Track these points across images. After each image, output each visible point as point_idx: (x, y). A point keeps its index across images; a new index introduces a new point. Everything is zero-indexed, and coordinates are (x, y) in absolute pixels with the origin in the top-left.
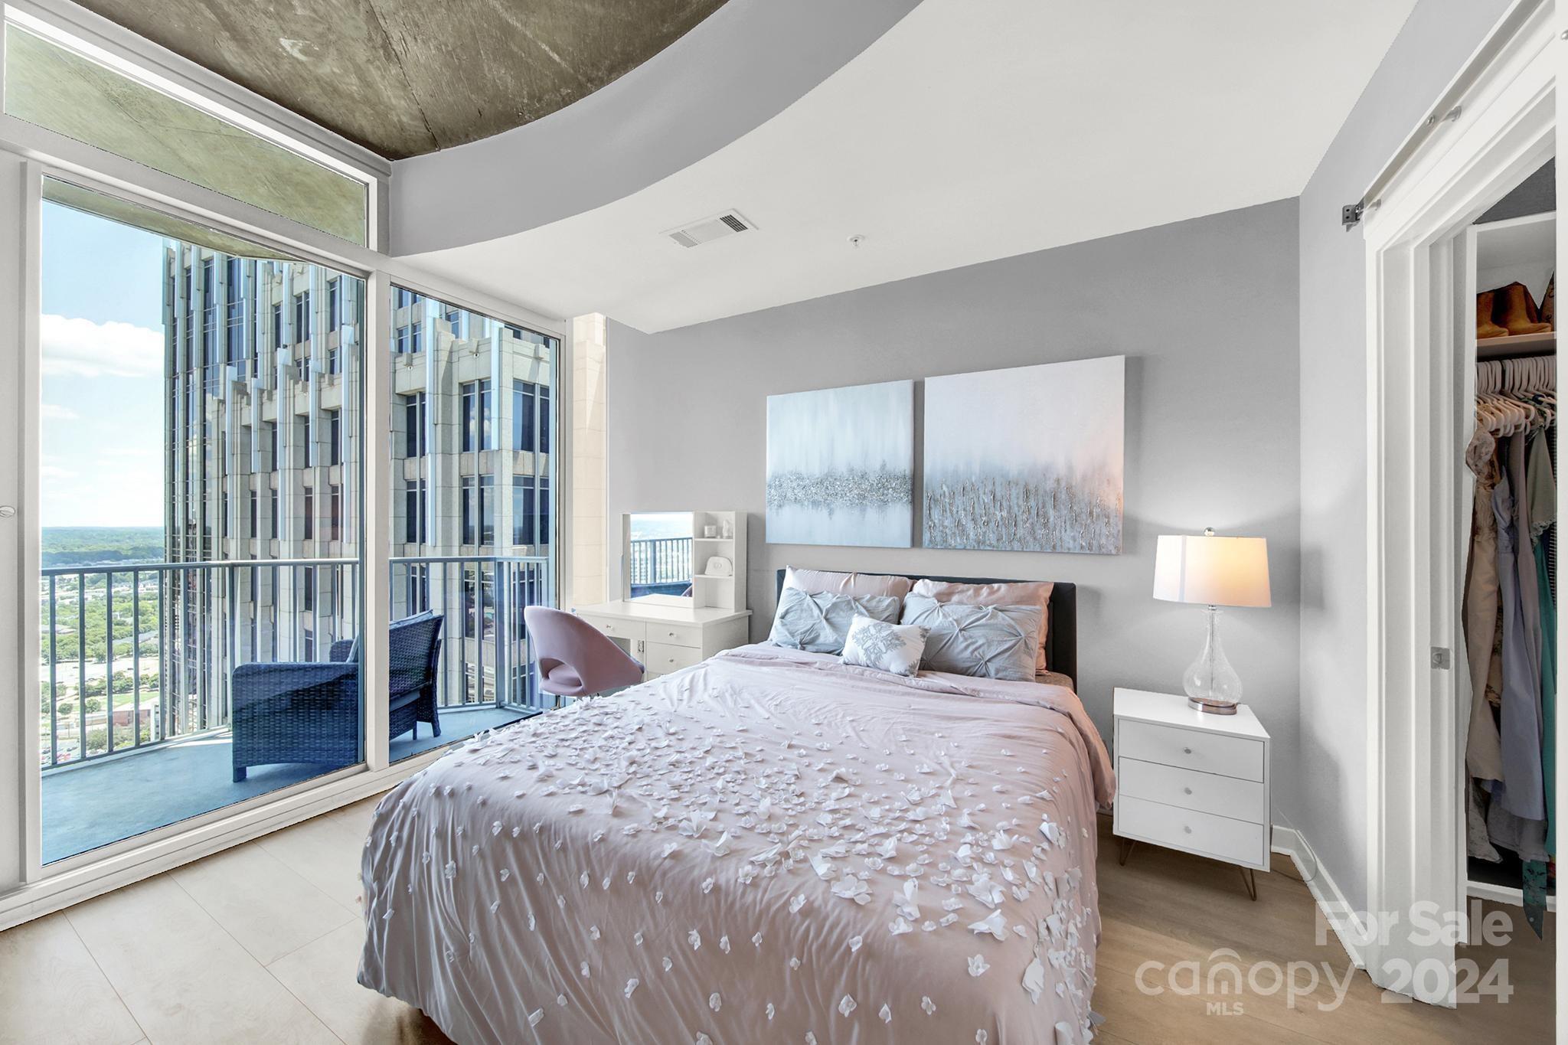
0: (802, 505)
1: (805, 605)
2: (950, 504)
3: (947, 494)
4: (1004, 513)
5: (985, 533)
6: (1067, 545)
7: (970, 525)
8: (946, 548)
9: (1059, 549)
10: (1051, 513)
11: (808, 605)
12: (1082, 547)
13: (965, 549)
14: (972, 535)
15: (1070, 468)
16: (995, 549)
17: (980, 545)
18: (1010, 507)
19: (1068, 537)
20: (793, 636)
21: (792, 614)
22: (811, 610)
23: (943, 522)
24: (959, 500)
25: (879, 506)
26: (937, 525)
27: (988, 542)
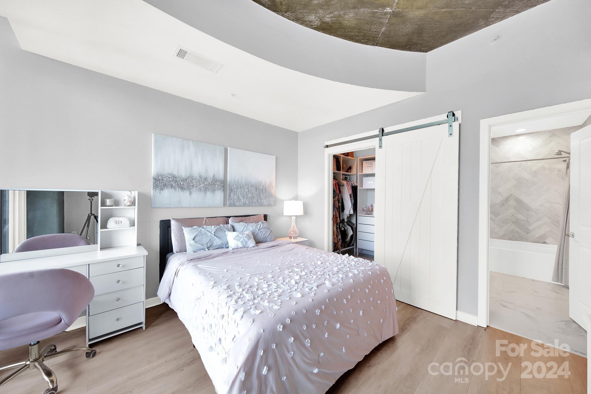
0: (175, 190)
1: (203, 232)
2: (236, 192)
3: (235, 188)
4: (251, 195)
5: (246, 201)
6: (264, 204)
7: (242, 198)
8: (235, 206)
9: (263, 205)
10: (261, 195)
11: (204, 232)
12: (268, 204)
13: (240, 206)
14: (242, 202)
15: (266, 183)
16: (249, 206)
17: (244, 205)
18: (252, 193)
19: (265, 202)
20: (203, 246)
21: (198, 237)
22: (207, 234)
23: (234, 197)
24: (239, 190)
25: (212, 191)
26: (232, 198)
27: (247, 204)
